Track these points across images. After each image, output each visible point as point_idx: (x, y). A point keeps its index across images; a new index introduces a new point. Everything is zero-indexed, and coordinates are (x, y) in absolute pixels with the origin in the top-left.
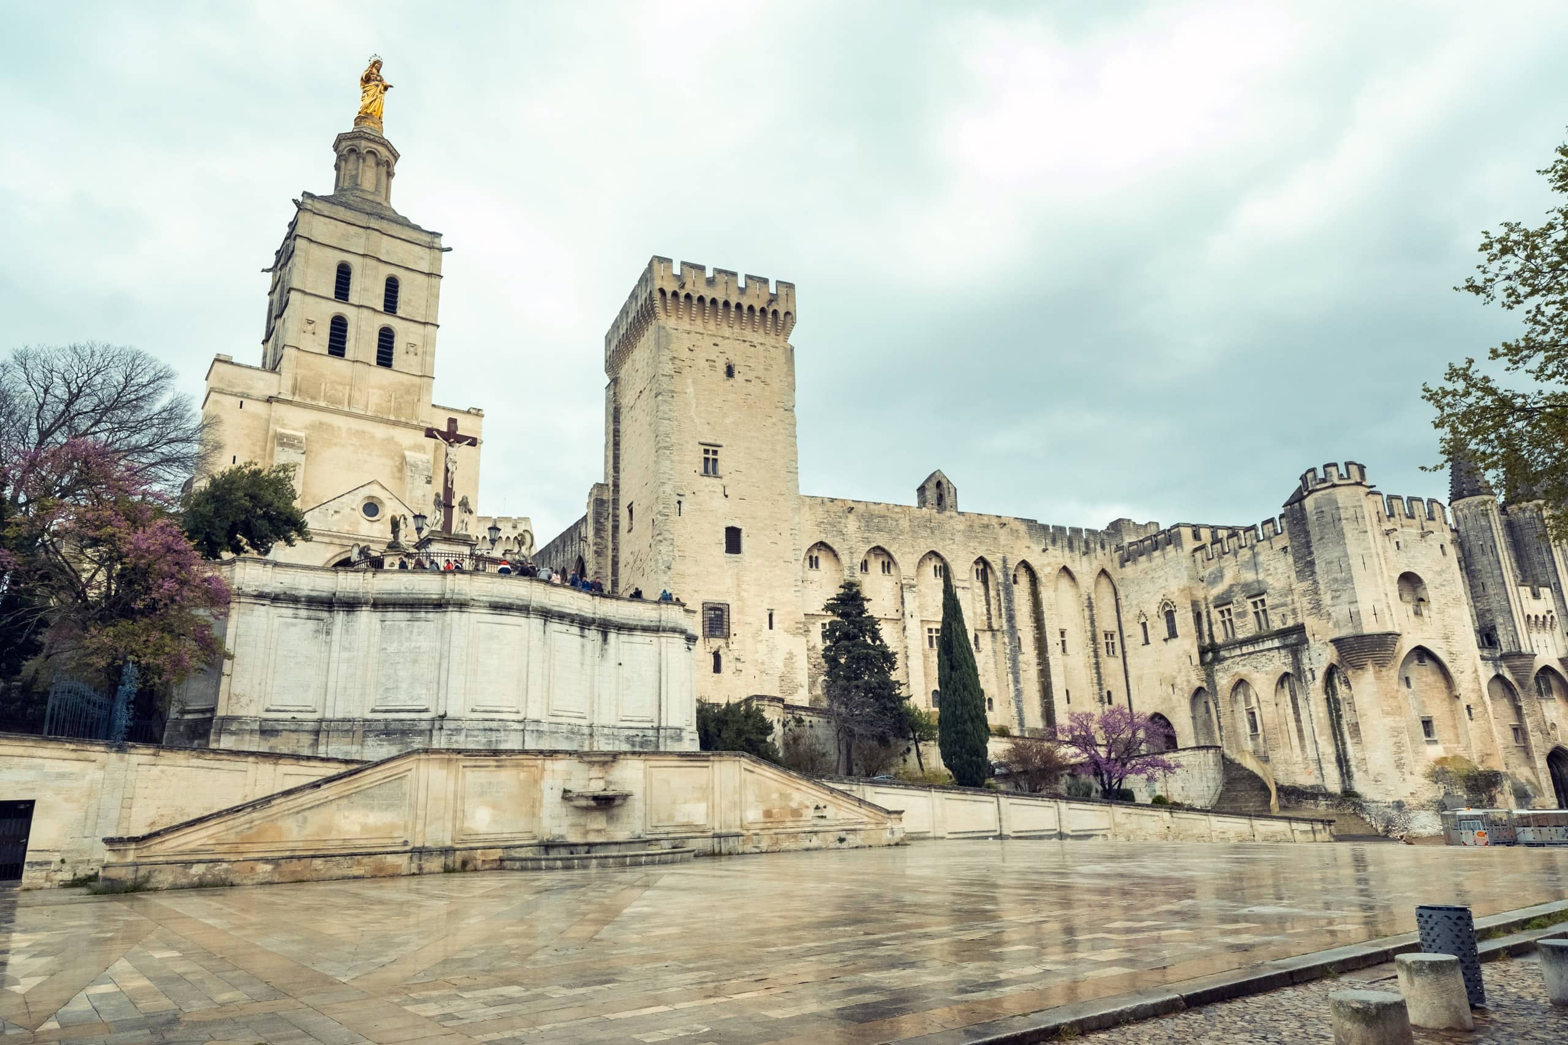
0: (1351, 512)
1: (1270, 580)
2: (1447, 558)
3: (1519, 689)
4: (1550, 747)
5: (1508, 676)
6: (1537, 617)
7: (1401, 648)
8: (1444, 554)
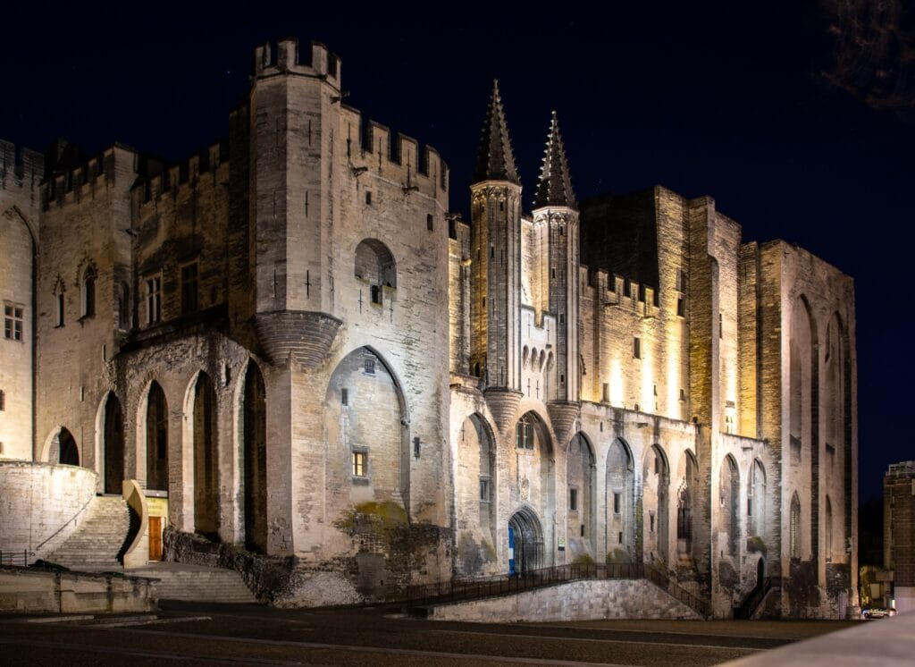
0: (304, 121)
1: (207, 238)
2: (434, 234)
3: (496, 434)
4: (516, 506)
5: (488, 416)
6: (534, 350)
7: (342, 344)
8: (430, 227)
